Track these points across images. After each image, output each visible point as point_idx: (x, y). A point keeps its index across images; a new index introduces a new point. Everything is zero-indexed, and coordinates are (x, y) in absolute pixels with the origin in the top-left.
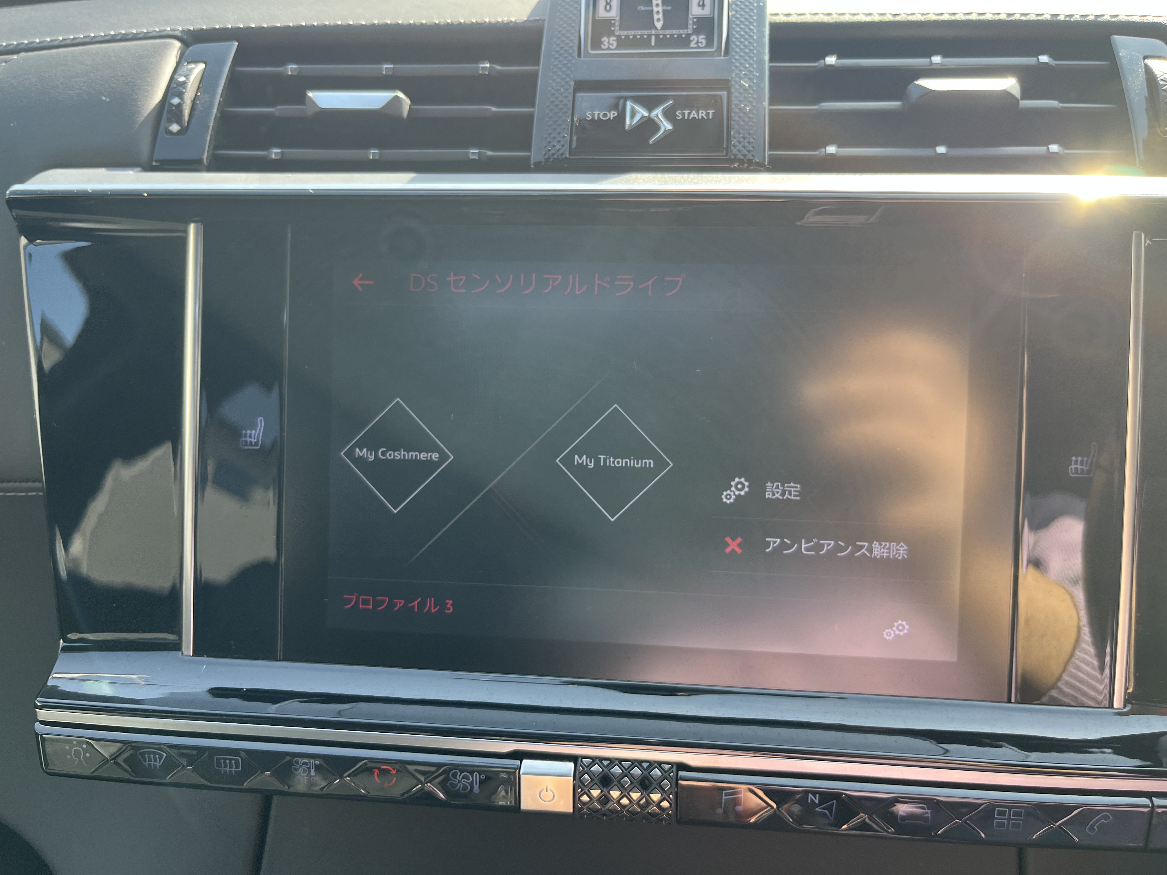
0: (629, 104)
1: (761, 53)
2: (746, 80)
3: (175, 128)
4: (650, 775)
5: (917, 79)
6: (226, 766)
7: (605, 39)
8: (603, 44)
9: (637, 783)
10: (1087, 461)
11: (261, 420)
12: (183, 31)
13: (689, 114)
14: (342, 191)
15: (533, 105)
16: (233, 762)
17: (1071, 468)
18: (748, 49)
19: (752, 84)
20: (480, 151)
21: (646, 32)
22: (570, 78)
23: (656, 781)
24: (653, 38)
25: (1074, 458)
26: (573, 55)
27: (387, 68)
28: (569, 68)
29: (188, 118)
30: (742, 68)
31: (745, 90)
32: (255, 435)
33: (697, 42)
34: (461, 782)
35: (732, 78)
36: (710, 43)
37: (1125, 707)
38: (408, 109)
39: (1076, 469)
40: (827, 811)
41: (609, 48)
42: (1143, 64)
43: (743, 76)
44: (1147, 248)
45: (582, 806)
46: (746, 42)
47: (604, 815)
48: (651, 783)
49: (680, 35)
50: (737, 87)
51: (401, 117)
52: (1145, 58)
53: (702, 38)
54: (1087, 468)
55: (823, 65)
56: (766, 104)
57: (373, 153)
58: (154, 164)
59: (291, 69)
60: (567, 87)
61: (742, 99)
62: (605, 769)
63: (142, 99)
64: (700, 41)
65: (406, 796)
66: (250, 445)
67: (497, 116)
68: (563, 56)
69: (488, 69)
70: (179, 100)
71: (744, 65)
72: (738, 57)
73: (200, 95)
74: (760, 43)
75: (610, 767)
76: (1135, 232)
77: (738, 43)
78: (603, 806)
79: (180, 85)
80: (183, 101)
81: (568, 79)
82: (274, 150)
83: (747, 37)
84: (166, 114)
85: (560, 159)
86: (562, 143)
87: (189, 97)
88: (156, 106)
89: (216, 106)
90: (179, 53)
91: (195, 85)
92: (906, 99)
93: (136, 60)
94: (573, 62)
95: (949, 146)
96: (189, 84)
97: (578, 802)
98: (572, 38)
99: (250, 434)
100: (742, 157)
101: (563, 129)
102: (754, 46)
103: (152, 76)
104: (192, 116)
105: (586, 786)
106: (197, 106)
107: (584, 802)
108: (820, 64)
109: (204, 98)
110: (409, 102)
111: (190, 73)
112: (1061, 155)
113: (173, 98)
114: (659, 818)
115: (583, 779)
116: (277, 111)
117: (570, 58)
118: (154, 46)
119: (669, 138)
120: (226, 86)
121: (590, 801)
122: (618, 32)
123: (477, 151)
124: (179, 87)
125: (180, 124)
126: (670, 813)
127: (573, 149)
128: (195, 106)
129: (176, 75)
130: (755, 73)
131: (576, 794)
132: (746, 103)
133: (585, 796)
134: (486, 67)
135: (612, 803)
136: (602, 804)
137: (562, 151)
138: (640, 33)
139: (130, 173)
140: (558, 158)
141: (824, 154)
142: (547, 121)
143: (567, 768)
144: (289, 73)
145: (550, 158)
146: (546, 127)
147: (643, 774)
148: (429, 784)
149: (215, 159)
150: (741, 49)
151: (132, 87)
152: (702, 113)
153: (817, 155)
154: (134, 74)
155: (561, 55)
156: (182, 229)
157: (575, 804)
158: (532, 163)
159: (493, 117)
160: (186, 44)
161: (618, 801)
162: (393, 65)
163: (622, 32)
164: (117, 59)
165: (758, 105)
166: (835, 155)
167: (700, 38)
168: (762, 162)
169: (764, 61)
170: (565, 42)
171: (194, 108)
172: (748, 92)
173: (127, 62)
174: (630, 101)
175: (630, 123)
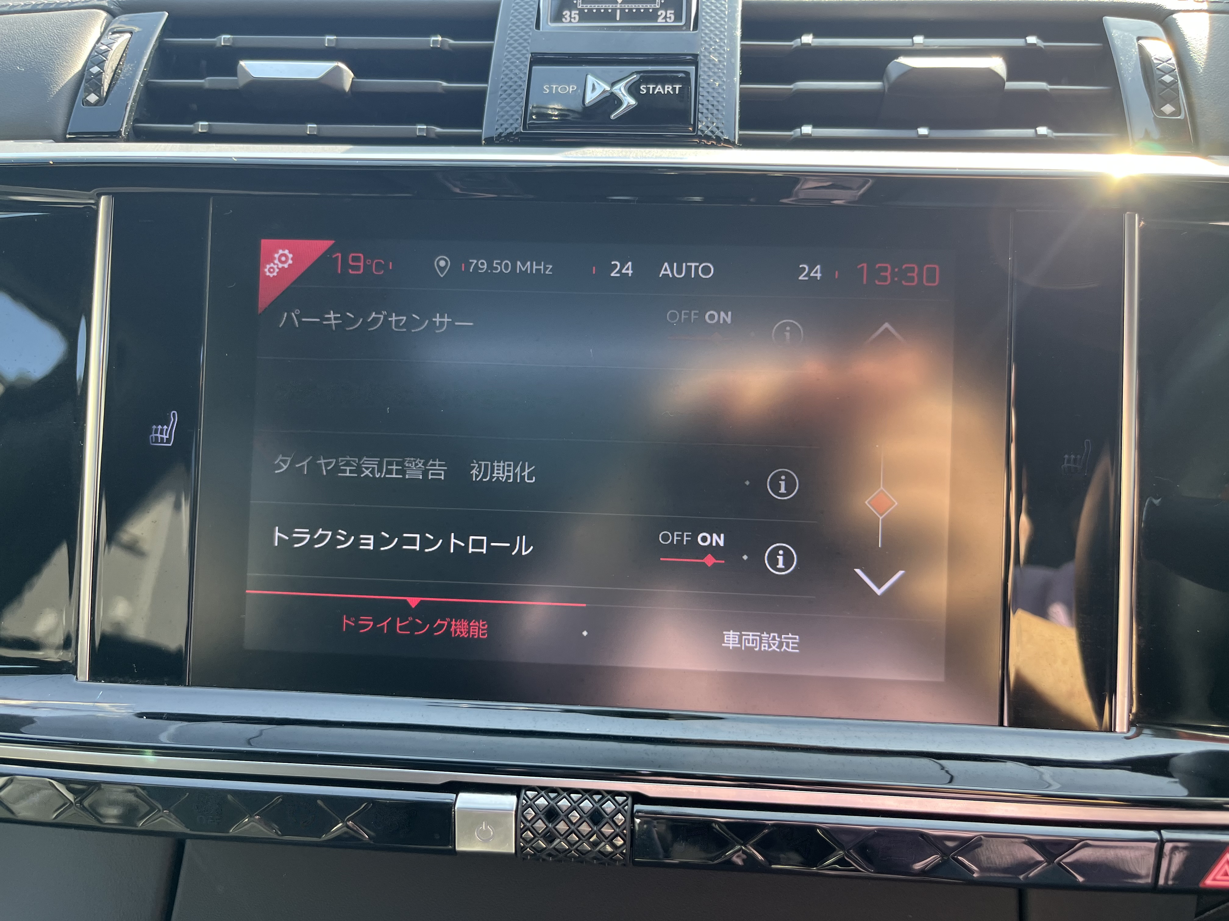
0: (591, 79)
1: (732, 29)
2: (716, 54)
3: (93, 98)
4: (602, 808)
5: (897, 57)
7: (566, 13)
8: (564, 18)
9: (587, 817)
10: (1082, 459)
11: (174, 414)
13: (654, 89)
14: (269, 160)
15: (486, 81)
17: (1065, 467)
18: (719, 24)
19: (721, 59)
20: (428, 127)
21: (611, 6)
22: (527, 50)
23: (608, 815)
24: (618, 11)
25: (1066, 456)
26: (532, 27)
27: (329, 39)
28: (525, 40)
29: (107, 88)
30: (712, 43)
31: (714, 65)
32: (167, 430)
33: (665, 17)
35: (701, 52)
36: (678, 18)
37: (1129, 730)
38: (351, 81)
39: (1070, 467)
41: (570, 21)
42: (1137, 45)
43: (713, 51)
44: (1142, 230)
45: (525, 845)
46: (717, 17)
47: (550, 855)
48: (603, 817)
49: (647, 10)
50: (706, 62)
51: (344, 91)
52: (1139, 38)
53: (670, 13)
54: (1082, 467)
55: (799, 44)
56: (737, 79)
57: (311, 128)
58: (68, 136)
59: (224, 39)
60: (523, 59)
61: (711, 74)
62: (551, 802)
63: (60, 69)
64: (668, 15)
65: (324, 837)
66: (162, 442)
67: (449, 92)
68: (520, 28)
69: (439, 42)
70: (100, 69)
71: (714, 40)
72: (707, 32)
73: (123, 64)
74: (732, 18)
75: (557, 800)
76: (1128, 213)
77: (708, 18)
78: (548, 845)
79: (101, 54)
80: (103, 70)
81: (524, 52)
82: (201, 123)
83: (718, 11)
84: (84, 84)
85: (514, 134)
86: (516, 117)
87: (110, 67)
88: (74, 76)
89: (140, 76)
90: (104, 23)
91: (118, 54)
92: (885, 80)
93: (56, 30)
94: (531, 34)
95: (931, 127)
96: (111, 53)
97: (521, 840)
98: (531, 9)
99: (162, 430)
100: (710, 134)
101: (518, 103)
102: (725, 21)
103: (72, 45)
104: (112, 85)
105: (529, 822)
106: (119, 76)
107: (528, 840)
108: (796, 43)
109: (127, 67)
110: (352, 75)
111: (114, 43)
112: (1050, 138)
113: (93, 67)
114: (611, 858)
115: (527, 813)
116: (207, 82)
117: (527, 30)
118: (77, 16)
119: (632, 115)
120: (152, 56)
121: (533, 839)
122: (581, 5)
123: (425, 127)
124: (101, 56)
125: (99, 94)
126: (624, 851)
127: (528, 124)
128: (116, 75)
129: (99, 44)
130: (726, 49)
131: (519, 831)
132: (716, 78)
133: (529, 832)
134: (438, 40)
135: (559, 840)
136: (547, 843)
137: (516, 125)
138: (604, 7)
139: (39, 143)
140: (511, 133)
141: (799, 134)
142: (501, 95)
143: (509, 801)
144: (223, 44)
145: (502, 133)
146: (499, 101)
147: (594, 808)
148: (350, 822)
149: (133, 131)
150: (711, 24)
151: (50, 57)
152: (668, 88)
153: (792, 135)
154: (53, 44)
155: (518, 26)
156: (92, 202)
157: (518, 842)
158: (483, 139)
159: (444, 92)
160: (112, 14)
161: (566, 838)
162: (336, 36)
163: (585, 5)
164: (36, 29)
165: (728, 81)
166: (810, 135)
167: (669, 12)
168: (732, 140)
169: (736, 37)
170: (523, 14)
171: (115, 77)
172: (718, 67)
173: (47, 31)
174: (592, 76)
175: (591, 97)
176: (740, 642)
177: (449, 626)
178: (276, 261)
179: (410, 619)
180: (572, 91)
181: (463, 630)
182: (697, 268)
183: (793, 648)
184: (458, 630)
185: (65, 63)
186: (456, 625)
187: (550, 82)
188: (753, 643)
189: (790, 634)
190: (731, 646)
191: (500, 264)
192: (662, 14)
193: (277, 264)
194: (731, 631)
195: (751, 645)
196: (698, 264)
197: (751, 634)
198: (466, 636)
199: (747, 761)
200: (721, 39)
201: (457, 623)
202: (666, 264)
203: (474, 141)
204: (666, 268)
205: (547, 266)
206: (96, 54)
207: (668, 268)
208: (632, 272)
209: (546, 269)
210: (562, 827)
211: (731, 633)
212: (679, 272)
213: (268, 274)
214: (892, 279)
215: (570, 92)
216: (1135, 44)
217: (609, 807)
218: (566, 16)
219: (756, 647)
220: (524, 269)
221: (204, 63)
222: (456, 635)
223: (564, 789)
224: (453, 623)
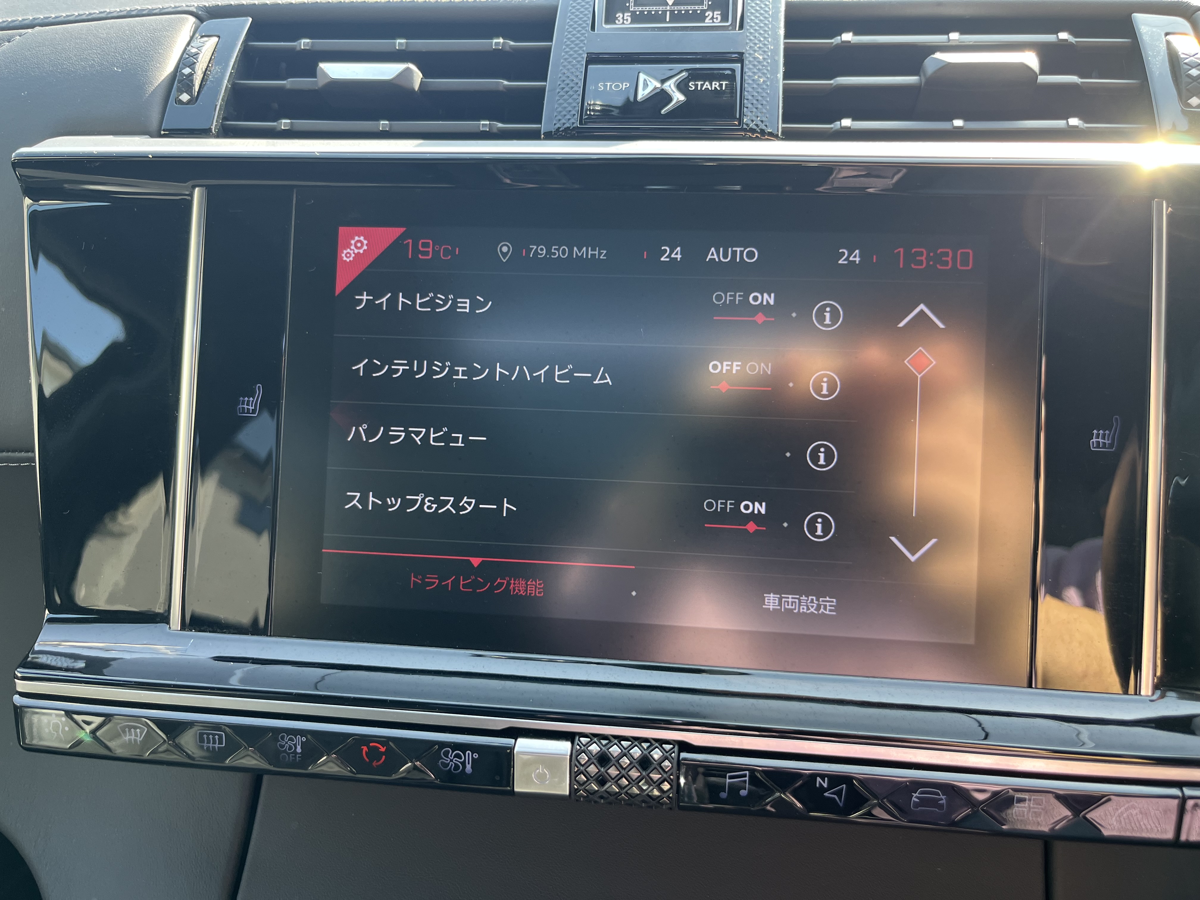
0: (642, 77)
1: (775, 28)
2: (760, 52)
3: (185, 97)
4: (650, 755)
5: (934, 53)
6: (208, 742)
7: (619, 15)
9: (637, 763)
10: (1109, 435)
12: (198, 7)
13: (702, 85)
14: (348, 154)
15: (545, 80)
16: (217, 737)
17: (1093, 442)
18: (763, 24)
19: (766, 57)
20: (491, 122)
21: (661, 8)
22: (583, 50)
23: (656, 761)
24: (668, 13)
25: (1095, 432)
26: (587, 28)
27: (400, 43)
28: (582, 41)
29: (198, 88)
30: (757, 42)
31: (759, 62)
32: (253, 401)
33: (713, 18)
34: (451, 760)
35: (746, 50)
36: (725, 18)
37: (1153, 694)
38: (420, 81)
39: (1098, 442)
40: (836, 797)
41: (623, 23)
42: (1164, 40)
43: (757, 49)
44: (1170, 216)
45: (579, 787)
46: (761, 17)
47: (602, 797)
48: (651, 763)
49: (695, 11)
50: (752, 59)
51: (414, 90)
52: (1167, 34)
53: (717, 14)
54: (1110, 442)
55: (839, 42)
56: (780, 75)
57: (383, 124)
58: (162, 132)
59: (304, 43)
60: (579, 59)
61: (755, 71)
62: (603, 748)
63: (154, 70)
64: (715, 17)
65: (394, 777)
66: (248, 412)
67: (509, 90)
68: (577, 30)
69: (501, 44)
70: (191, 71)
71: (759, 39)
72: (752, 31)
73: (212, 66)
74: (776, 19)
75: (609, 746)
76: (1156, 200)
77: (753, 18)
78: (600, 788)
79: (192, 57)
80: (194, 72)
81: (581, 52)
82: (284, 121)
83: (762, 12)
84: (177, 85)
85: (571, 128)
86: (573, 112)
87: (200, 69)
88: (167, 76)
89: (227, 78)
90: (193, 28)
91: (207, 57)
92: (922, 74)
93: (150, 34)
94: (586, 35)
95: (966, 119)
96: (201, 56)
97: (575, 783)
98: (586, 12)
99: (249, 402)
100: (755, 127)
101: (575, 100)
102: (769, 21)
103: (164, 48)
104: (202, 86)
105: (583, 766)
106: (208, 77)
107: (581, 783)
108: (836, 40)
109: (216, 69)
110: (421, 76)
111: (204, 46)
112: (1081, 128)
113: (185, 68)
114: (659, 802)
115: (581, 758)
116: (288, 83)
117: (584, 31)
118: (168, 21)
119: (681, 110)
120: (238, 59)
121: (587, 781)
122: (633, 8)
123: (488, 123)
124: (191, 58)
125: (190, 94)
126: (671, 795)
127: (584, 119)
128: (206, 77)
129: (190, 47)
130: (770, 47)
131: (573, 774)
132: (760, 75)
133: (582, 776)
134: (499, 43)
135: (610, 784)
136: (599, 785)
137: (572, 121)
138: (654, 9)
139: (137, 139)
140: (568, 128)
141: (839, 127)
142: (559, 92)
143: (564, 747)
144: (302, 48)
145: (560, 128)
146: (557, 98)
147: (643, 755)
148: (418, 763)
149: (222, 127)
150: (756, 23)
151: (144, 58)
152: (715, 85)
153: (832, 128)
154: (147, 47)
155: (575, 29)
156: (187, 193)
157: (572, 784)
158: (542, 134)
159: (505, 90)
160: (200, 19)
161: (616, 782)
162: (407, 40)
163: (637, 8)
164: (131, 33)
165: (772, 77)
166: (850, 128)
167: (715, 13)
168: (775, 132)
169: (779, 35)
170: (579, 17)
171: (205, 79)
172: (762, 64)
173: (141, 35)
174: (643, 73)
175: (642, 94)
176: (780, 604)
177: (509, 584)
178: (353, 247)
179: (473, 577)
180: (625, 88)
181: (521, 589)
182: (742, 253)
183: (830, 611)
184: (517, 588)
185: (158, 65)
186: (514, 584)
187: (605, 81)
188: (792, 605)
189: (827, 597)
190: (771, 607)
191: (558, 250)
192: (709, 15)
193: (353, 250)
194: (772, 594)
195: (790, 607)
196: (742, 249)
197: (790, 596)
198: (524, 594)
199: (787, 715)
200: (765, 38)
201: (516, 582)
202: (713, 249)
203: (534, 135)
204: (713, 253)
205: (601, 251)
206: (187, 56)
207: (715, 253)
208: (680, 256)
209: (600, 254)
210: (613, 772)
211: (772, 595)
212: (725, 256)
213: (345, 259)
214: (928, 263)
215: (624, 89)
216: (1163, 39)
217: (657, 754)
218: (618, 19)
219: (795, 609)
220: (580, 255)
221: (283, 65)
222: (515, 593)
223: (615, 737)
224: (512, 582)
